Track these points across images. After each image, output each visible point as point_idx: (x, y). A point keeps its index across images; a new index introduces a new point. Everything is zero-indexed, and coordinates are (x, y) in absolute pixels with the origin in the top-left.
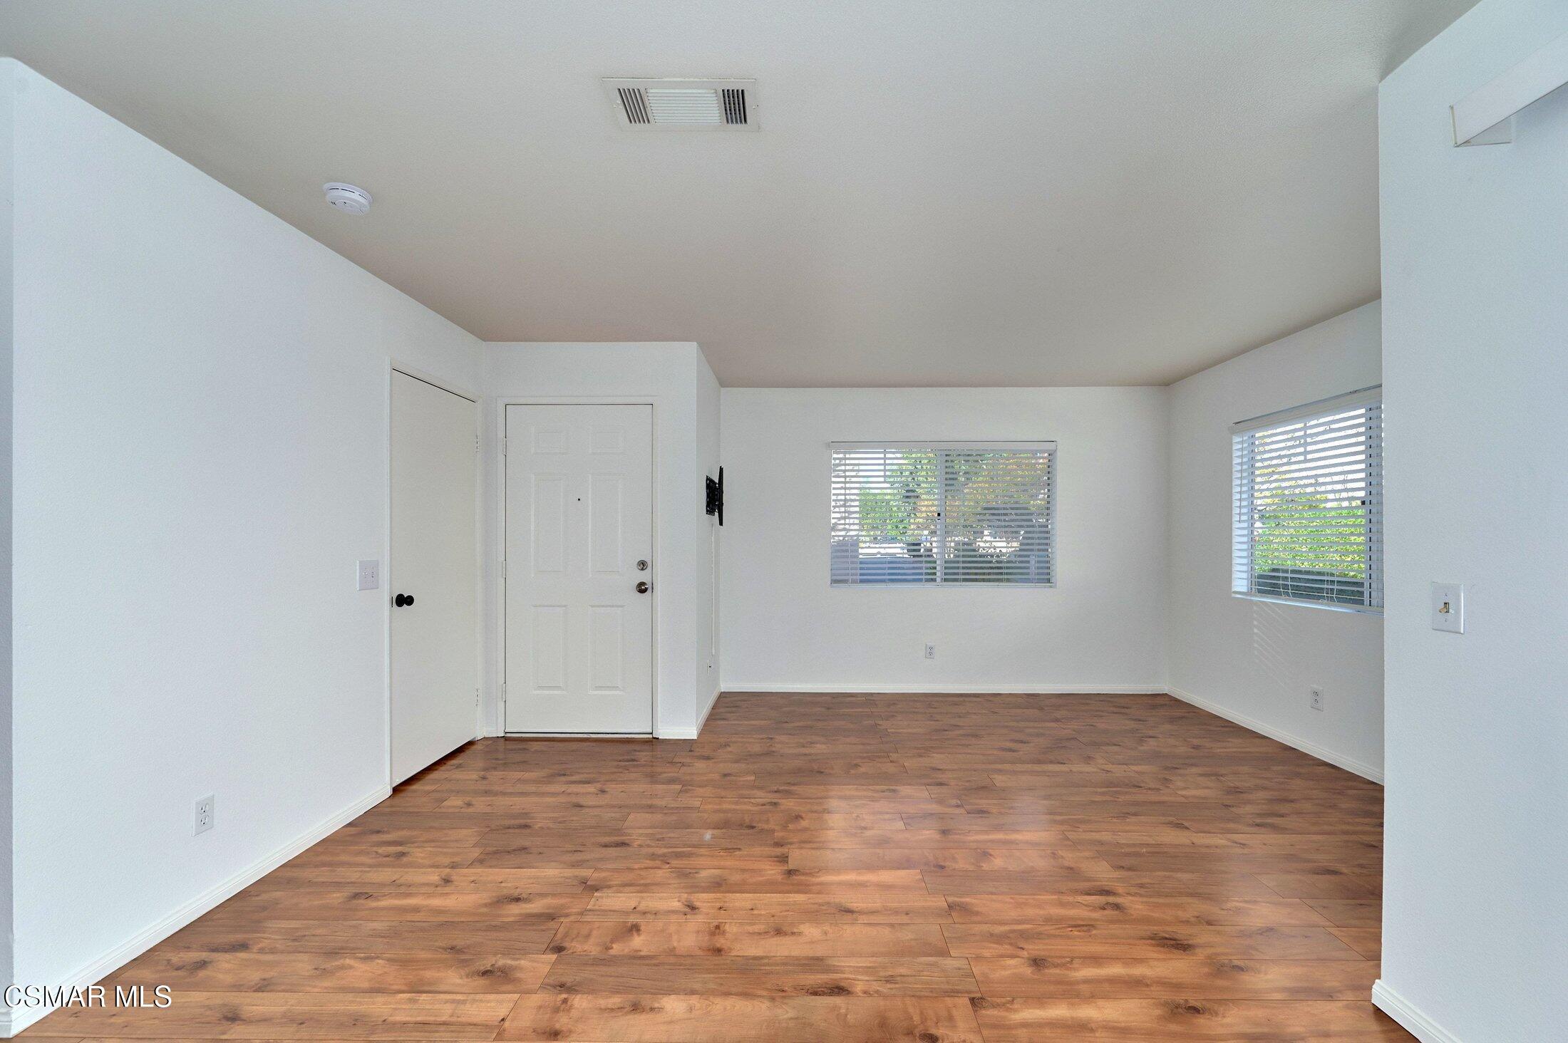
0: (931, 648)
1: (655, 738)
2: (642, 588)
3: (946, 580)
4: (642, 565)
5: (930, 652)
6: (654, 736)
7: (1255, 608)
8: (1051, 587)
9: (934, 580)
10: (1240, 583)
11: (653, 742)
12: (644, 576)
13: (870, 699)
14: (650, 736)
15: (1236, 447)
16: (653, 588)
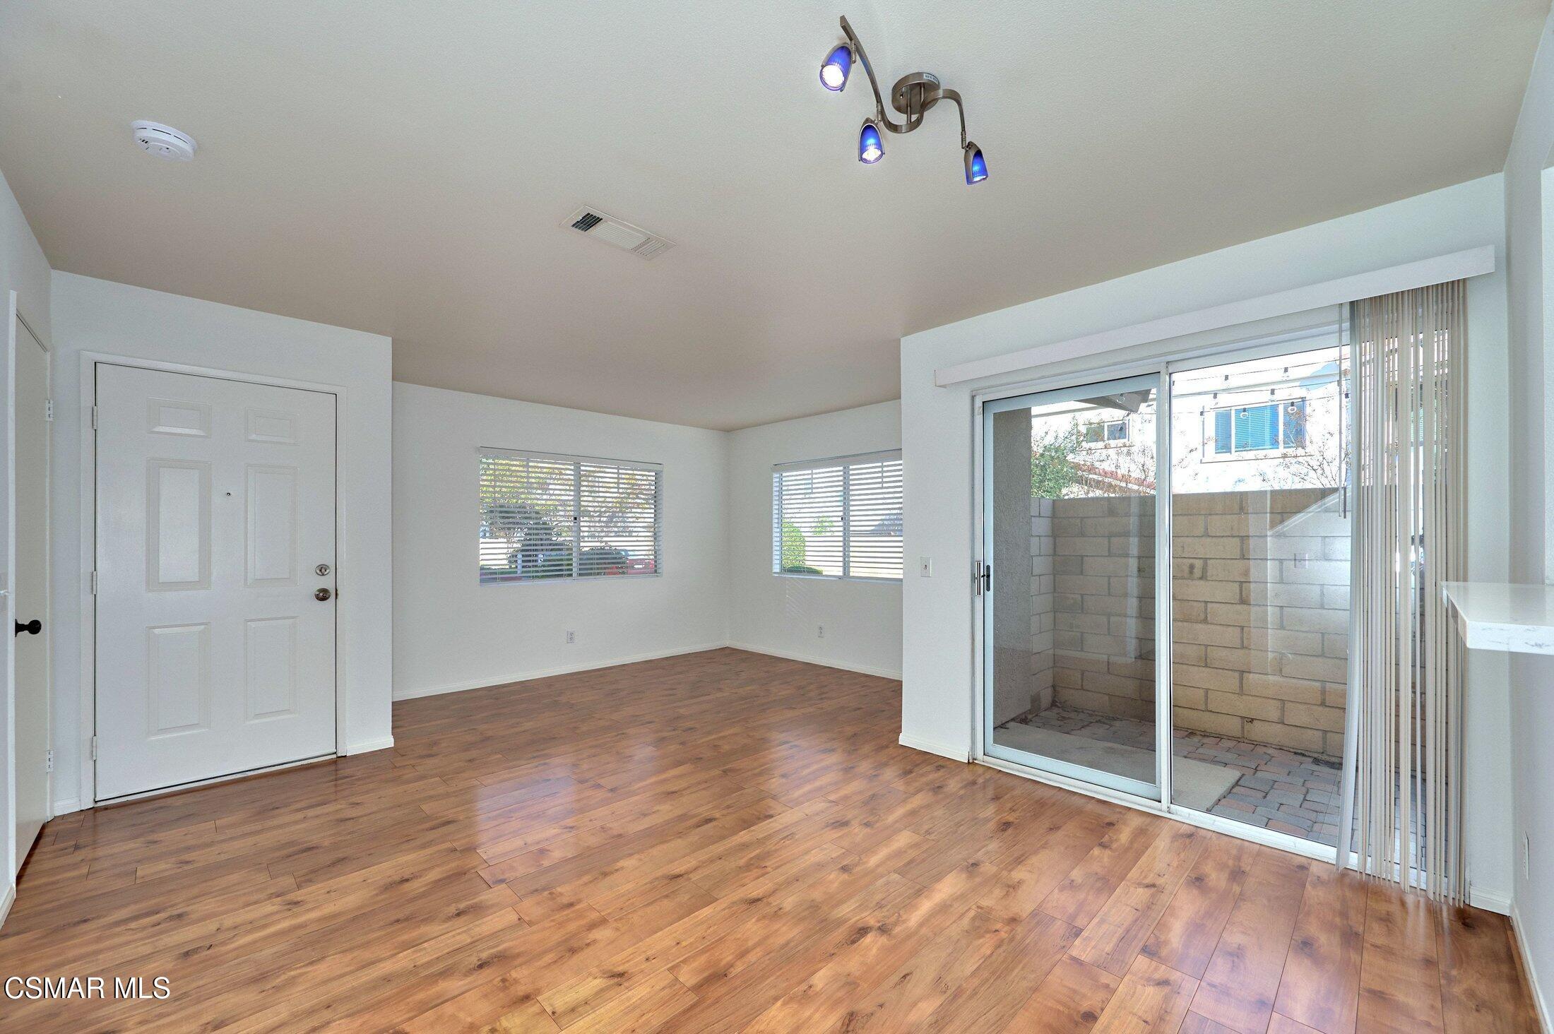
0: (572, 634)
1: (339, 757)
2: (323, 595)
3: (580, 575)
4: (322, 570)
5: (571, 637)
6: (339, 755)
7: (787, 582)
8: (657, 576)
9: (571, 575)
10: (776, 568)
11: (339, 761)
12: (327, 582)
13: (524, 686)
14: (334, 756)
15: (775, 480)
16: (336, 594)
